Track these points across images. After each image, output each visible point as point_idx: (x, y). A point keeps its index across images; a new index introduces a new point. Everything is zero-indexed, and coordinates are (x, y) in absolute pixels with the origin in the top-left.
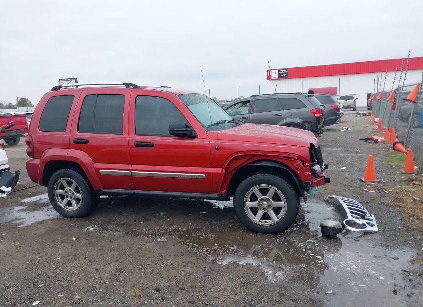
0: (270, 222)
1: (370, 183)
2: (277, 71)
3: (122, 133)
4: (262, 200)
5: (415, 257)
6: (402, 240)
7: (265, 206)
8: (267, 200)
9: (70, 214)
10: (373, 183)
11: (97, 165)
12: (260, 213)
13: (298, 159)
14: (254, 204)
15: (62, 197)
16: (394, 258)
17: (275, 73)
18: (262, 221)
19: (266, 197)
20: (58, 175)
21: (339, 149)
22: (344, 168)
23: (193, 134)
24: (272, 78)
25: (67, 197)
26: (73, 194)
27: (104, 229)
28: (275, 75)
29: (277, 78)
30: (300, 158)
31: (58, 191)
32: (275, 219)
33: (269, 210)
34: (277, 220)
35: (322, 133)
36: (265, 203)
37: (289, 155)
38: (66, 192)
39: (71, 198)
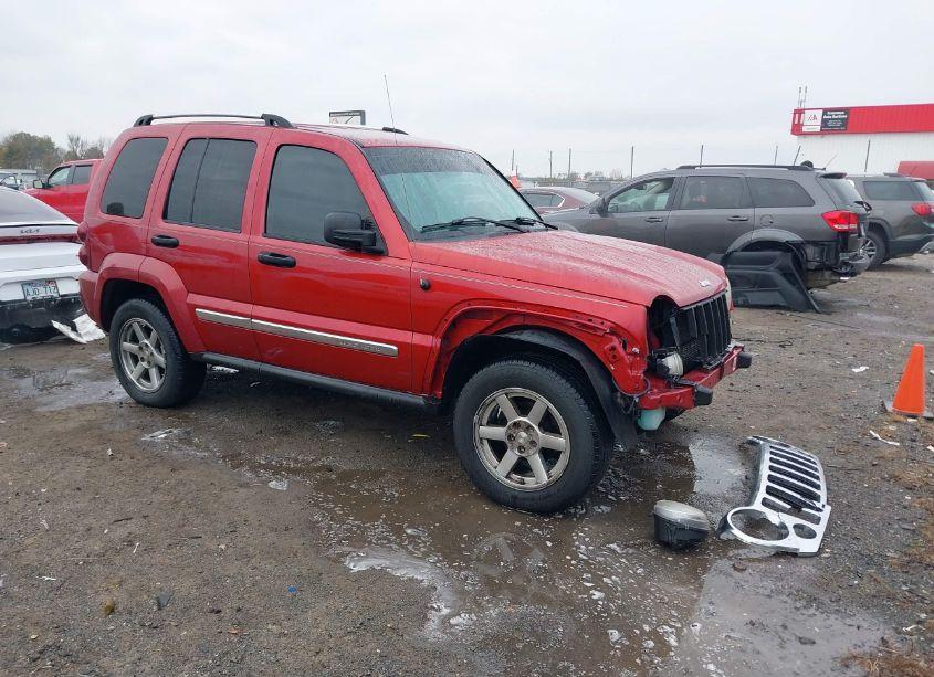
0: (530, 483)
1: (902, 418)
2: (819, 114)
3: (239, 230)
4: (516, 425)
5: (866, 649)
6: (870, 589)
7: (521, 441)
8: (528, 428)
9: (147, 397)
10: (910, 420)
11: (193, 298)
12: (511, 457)
13: (612, 333)
14: (498, 432)
15: (136, 359)
16: (800, 639)
17: (815, 118)
18: (514, 476)
19: (525, 419)
20: (127, 309)
21: (886, 319)
22: (863, 369)
23: (379, 246)
24: (805, 129)
25: (143, 359)
26: (152, 354)
27: (186, 440)
28: (812, 123)
29: (818, 129)
30: (617, 330)
31: (127, 345)
32: (541, 476)
33: (531, 452)
34: (544, 479)
35: (852, 274)
36: (524, 434)
37: (590, 321)
38: (141, 348)
39: (149, 363)
